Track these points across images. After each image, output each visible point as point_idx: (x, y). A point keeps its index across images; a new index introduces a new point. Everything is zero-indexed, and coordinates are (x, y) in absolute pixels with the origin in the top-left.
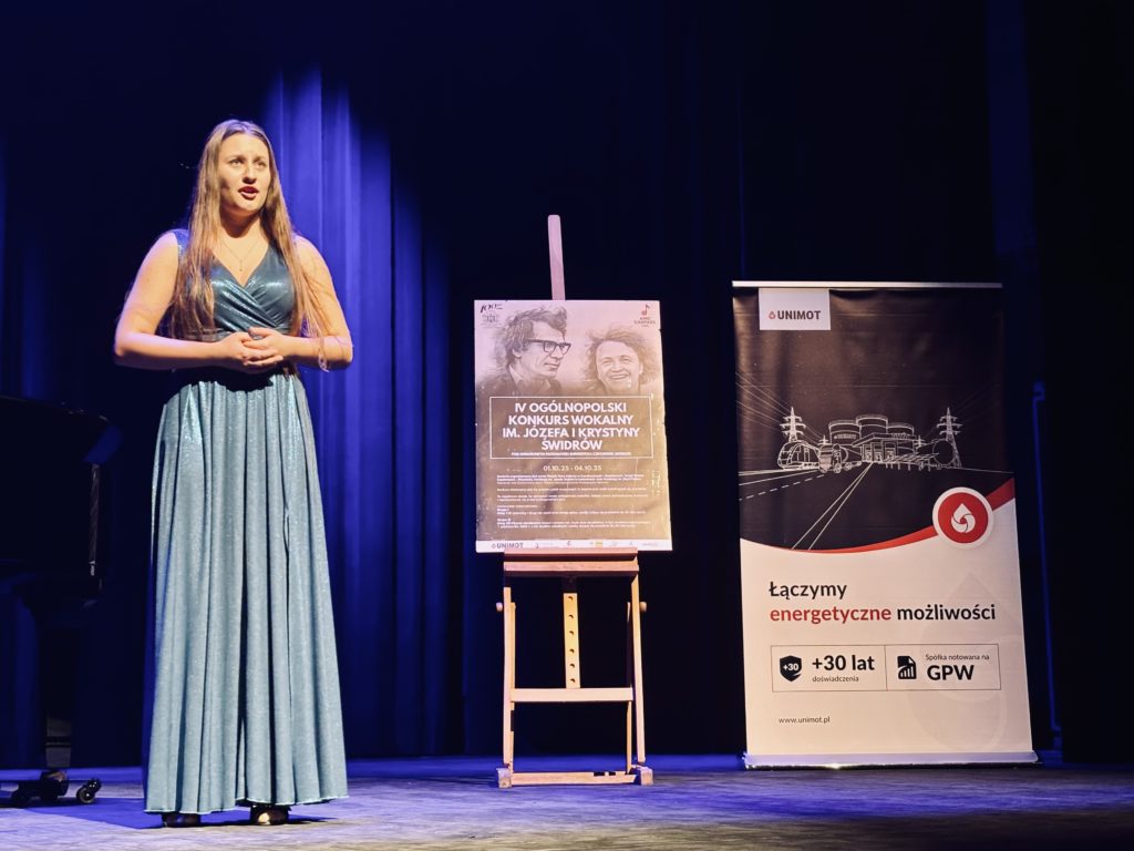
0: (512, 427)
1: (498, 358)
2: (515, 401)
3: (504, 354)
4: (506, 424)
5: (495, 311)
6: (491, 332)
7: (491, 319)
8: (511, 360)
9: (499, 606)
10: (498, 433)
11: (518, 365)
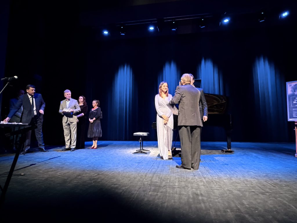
0: (295, 101)
1: (292, 91)
2: (295, 97)
3: (293, 90)
4: (294, 101)
5: (291, 84)
6: (291, 87)
7: (290, 85)
8: (295, 91)
9: (294, 129)
10: (292, 102)
11: (296, 92)
